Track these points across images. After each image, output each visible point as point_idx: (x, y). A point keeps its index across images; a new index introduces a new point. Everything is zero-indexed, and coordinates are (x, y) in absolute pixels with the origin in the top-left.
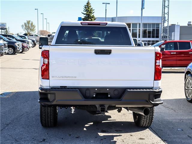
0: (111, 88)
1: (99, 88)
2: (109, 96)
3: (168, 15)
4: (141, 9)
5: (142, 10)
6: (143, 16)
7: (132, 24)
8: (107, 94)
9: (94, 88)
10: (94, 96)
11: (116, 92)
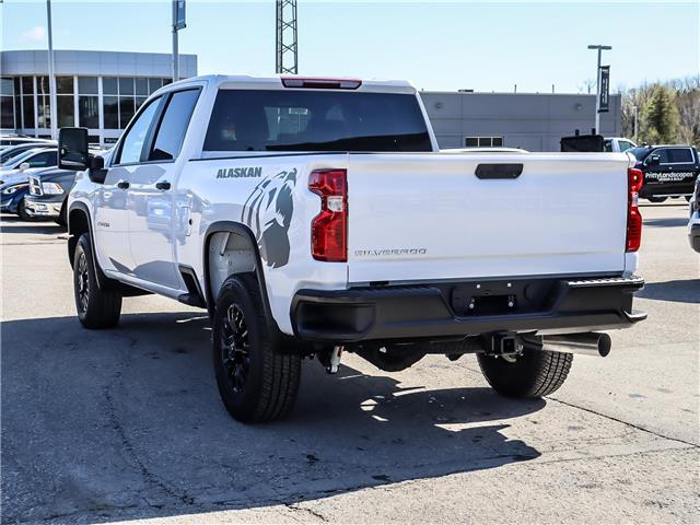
0: (516, 281)
1: (488, 283)
2: (511, 304)
3: (296, 53)
4: (172, 29)
5: (175, 31)
6: (179, 52)
7: (80, 78)
8: (505, 299)
9: (471, 283)
10: (472, 306)
11: (531, 292)
